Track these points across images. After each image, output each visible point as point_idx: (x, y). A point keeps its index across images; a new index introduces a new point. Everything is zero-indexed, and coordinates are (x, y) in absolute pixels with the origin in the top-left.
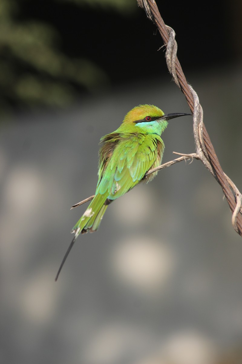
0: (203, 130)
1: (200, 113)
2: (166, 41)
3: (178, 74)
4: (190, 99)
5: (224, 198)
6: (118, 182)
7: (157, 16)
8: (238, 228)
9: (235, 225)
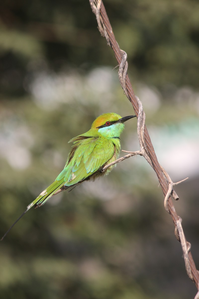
0: (144, 132)
1: (143, 119)
2: (119, 63)
3: (128, 88)
4: (136, 108)
5: (159, 186)
6: (74, 173)
7: (113, 43)
8: (169, 209)
9: (167, 207)
